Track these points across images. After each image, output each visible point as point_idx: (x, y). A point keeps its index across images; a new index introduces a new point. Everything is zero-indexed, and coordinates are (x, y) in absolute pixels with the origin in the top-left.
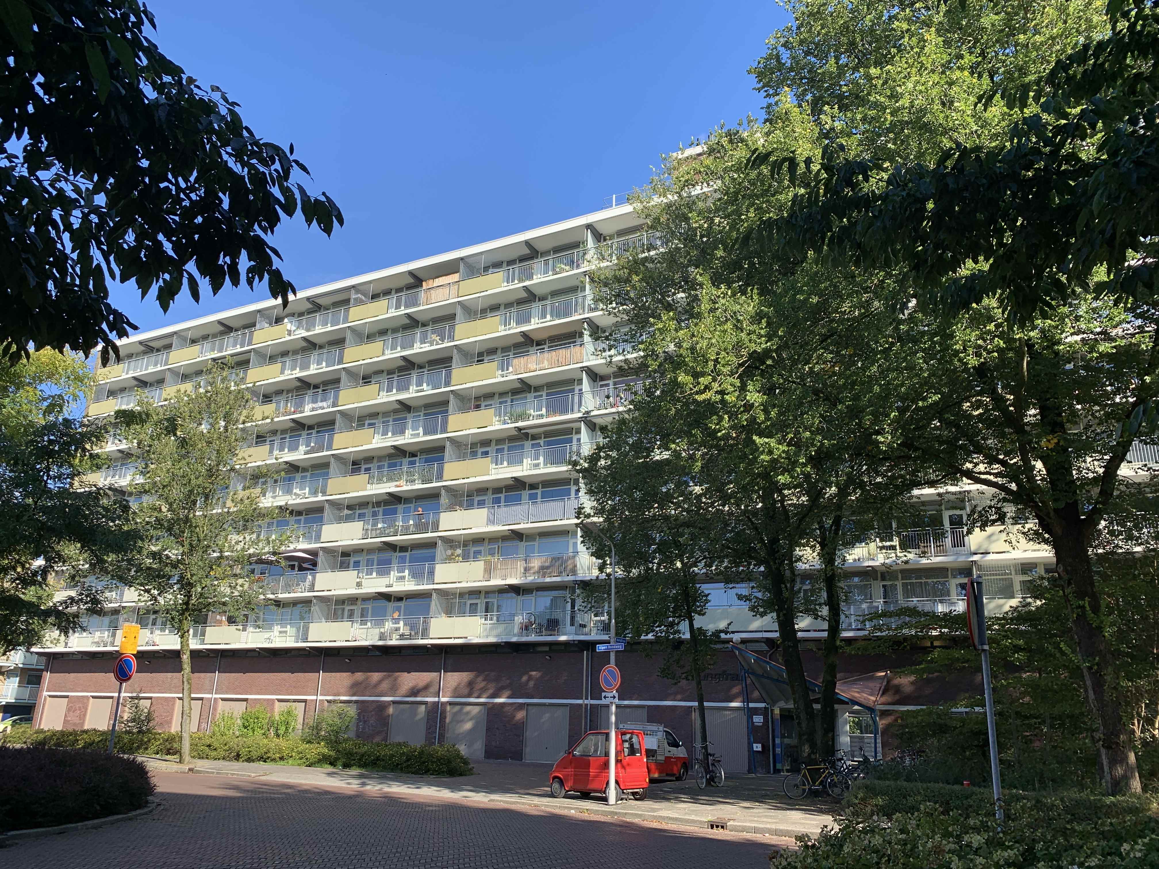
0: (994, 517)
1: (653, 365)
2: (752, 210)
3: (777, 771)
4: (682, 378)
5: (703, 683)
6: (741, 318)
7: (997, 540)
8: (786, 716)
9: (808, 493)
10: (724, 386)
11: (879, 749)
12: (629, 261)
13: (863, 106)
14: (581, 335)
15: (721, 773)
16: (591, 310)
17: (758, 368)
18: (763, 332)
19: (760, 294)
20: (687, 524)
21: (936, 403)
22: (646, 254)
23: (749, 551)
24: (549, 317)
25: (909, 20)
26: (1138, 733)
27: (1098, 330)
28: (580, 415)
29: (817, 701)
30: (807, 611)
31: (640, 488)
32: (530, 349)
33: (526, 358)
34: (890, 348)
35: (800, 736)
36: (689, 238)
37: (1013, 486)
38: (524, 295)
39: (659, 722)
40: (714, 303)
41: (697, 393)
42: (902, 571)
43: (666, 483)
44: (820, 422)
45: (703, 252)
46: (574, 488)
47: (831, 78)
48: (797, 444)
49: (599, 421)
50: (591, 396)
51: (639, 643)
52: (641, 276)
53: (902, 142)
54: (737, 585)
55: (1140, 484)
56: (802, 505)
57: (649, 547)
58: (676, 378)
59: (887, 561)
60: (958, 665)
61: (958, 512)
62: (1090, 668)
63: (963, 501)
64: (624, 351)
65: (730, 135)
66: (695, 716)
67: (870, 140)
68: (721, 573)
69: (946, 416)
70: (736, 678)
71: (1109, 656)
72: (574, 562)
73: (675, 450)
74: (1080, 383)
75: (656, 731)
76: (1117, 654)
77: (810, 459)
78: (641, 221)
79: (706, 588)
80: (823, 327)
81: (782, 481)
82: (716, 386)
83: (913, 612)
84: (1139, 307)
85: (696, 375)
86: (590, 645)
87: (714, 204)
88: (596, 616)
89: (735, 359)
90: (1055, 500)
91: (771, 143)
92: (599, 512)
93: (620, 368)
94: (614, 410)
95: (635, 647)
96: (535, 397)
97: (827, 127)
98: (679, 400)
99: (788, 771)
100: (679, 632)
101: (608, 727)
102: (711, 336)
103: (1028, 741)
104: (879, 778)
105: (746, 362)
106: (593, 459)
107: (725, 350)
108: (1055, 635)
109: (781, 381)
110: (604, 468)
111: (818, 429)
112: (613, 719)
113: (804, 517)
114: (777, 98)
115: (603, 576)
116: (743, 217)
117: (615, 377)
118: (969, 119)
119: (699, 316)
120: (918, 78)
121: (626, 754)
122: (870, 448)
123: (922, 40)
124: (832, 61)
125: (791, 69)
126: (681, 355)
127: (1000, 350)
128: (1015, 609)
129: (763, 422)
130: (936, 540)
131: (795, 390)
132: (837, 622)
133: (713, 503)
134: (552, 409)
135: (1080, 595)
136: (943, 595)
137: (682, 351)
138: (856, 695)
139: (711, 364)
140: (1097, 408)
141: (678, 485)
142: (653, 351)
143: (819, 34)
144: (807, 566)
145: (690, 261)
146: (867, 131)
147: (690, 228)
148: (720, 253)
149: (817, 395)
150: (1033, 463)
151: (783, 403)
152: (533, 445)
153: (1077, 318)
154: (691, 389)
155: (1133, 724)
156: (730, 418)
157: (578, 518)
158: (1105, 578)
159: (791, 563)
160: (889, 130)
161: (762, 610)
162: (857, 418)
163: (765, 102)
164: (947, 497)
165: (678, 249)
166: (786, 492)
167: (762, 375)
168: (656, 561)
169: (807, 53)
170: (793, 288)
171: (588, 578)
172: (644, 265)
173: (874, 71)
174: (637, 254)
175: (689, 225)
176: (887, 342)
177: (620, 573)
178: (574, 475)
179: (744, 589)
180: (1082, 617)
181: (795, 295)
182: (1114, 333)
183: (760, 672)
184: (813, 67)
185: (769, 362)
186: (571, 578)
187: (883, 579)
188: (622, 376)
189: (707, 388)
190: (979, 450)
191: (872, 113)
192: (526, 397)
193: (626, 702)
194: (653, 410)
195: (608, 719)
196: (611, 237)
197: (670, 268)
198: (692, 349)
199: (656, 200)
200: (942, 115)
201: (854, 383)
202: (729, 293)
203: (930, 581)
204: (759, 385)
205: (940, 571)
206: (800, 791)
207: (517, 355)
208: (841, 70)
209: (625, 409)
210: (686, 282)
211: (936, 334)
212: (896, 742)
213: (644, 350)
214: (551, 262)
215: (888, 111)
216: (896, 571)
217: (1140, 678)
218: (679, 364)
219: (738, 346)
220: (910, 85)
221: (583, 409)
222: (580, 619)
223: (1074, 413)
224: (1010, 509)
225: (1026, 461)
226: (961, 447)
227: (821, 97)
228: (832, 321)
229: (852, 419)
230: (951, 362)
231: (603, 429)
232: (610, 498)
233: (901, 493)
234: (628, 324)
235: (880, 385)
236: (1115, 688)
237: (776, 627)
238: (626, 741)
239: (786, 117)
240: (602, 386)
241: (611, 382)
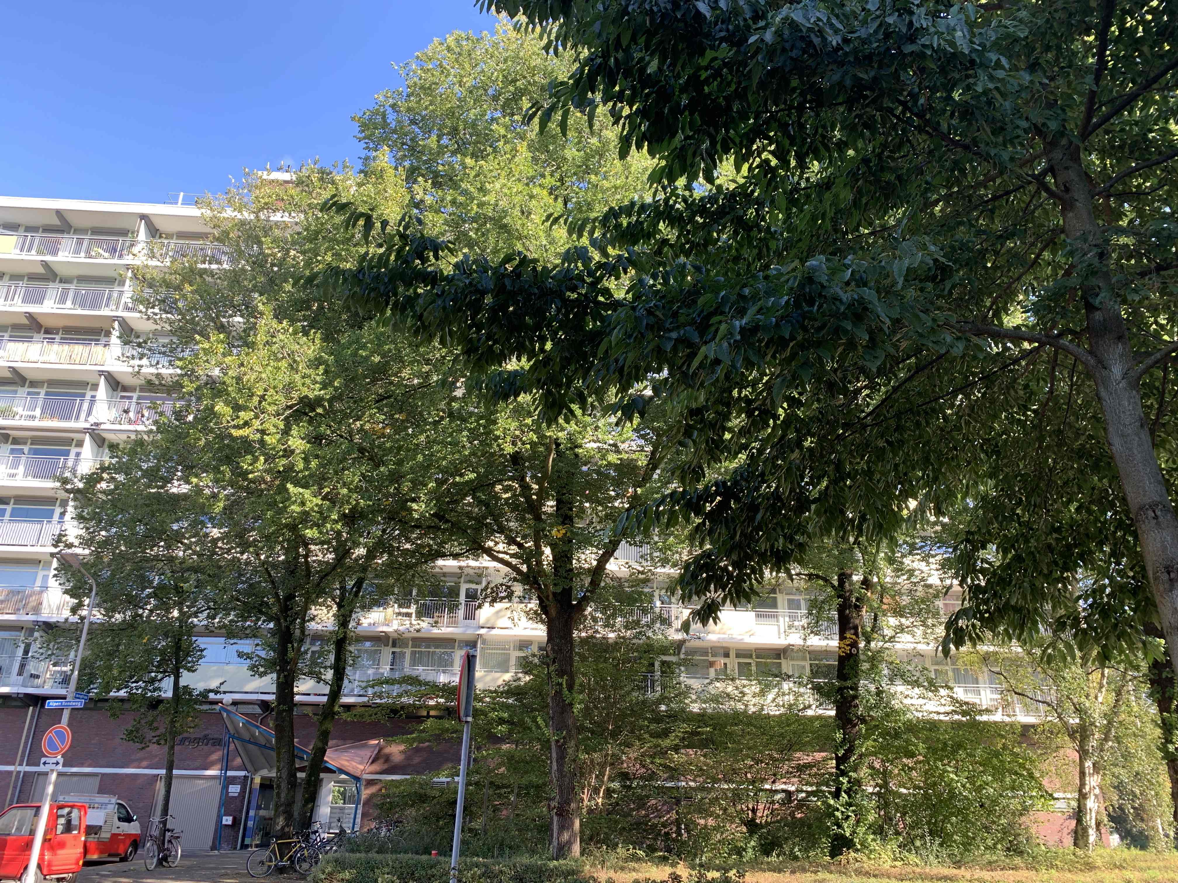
0: (502, 595)
1: (189, 387)
2: (329, 254)
3: (244, 847)
4: (220, 407)
5: (176, 748)
6: (298, 359)
7: (504, 616)
8: (266, 786)
9: (335, 550)
10: (266, 426)
11: (358, 820)
12: (184, 268)
13: (454, 189)
14: (108, 334)
15: (177, 852)
16: (127, 308)
17: (306, 414)
18: (318, 379)
19: (324, 340)
20: (195, 570)
21: (471, 481)
22: (206, 266)
23: (261, 605)
24: (69, 304)
25: (506, 127)
26: (586, 802)
27: (611, 442)
28: (87, 425)
29: (302, 770)
30: (311, 674)
31: (144, 521)
32: (35, 335)
33: (26, 344)
34: (439, 421)
35: (277, 806)
36: (259, 263)
37: (524, 568)
38: (41, 270)
39: (112, 793)
40: (273, 337)
41: (235, 427)
42: (414, 639)
43: (177, 521)
44: (360, 481)
45: (272, 281)
46: (58, 510)
47: (430, 154)
48: (332, 499)
49: (111, 437)
50: (106, 406)
51: (107, 700)
52: (195, 287)
53: (483, 234)
54: (239, 642)
55: (620, 579)
56: (327, 563)
57: (143, 590)
58: (213, 407)
59: (401, 628)
60: (446, 736)
61: (474, 586)
62: (557, 741)
63: (480, 576)
64: (158, 363)
65: (323, 173)
66: (160, 786)
67: (455, 223)
68: (224, 626)
69: (478, 494)
70: (218, 742)
71: (574, 732)
72: (39, 599)
73: (197, 485)
74: (589, 484)
75: (106, 804)
76: (581, 729)
77: (343, 517)
78: (207, 230)
79: (202, 642)
80: (381, 387)
81: (309, 535)
82: (256, 424)
83: (414, 681)
84: (643, 429)
85: (237, 408)
86: (38, 700)
87: (291, 236)
88: (55, 665)
89: (283, 400)
90: (555, 585)
91: (361, 194)
92: (86, 543)
93: (149, 382)
94: (132, 427)
95: (100, 705)
96: (29, 393)
97: (418, 197)
98: (212, 431)
99: (257, 846)
100: (159, 689)
101: (41, 799)
102: (261, 370)
103: (496, 810)
104: (352, 851)
105: (296, 405)
106: (92, 480)
107: (275, 387)
108: (536, 710)
109: (328, 432)
110: (104, 492)
111: (357, 487)
112: (50, 789)
113: (326, 575)
114: (374, 154)
115: (75, 619)
116: (319, 258)
117: (142, 390)
118: (541, 233)
119: (251, 345)
120: (505, 181)
121: (59, 832)
122: (404, 514)
123: (515, 150)
124: (434, 138)
125: (395, 131)
126: (224, 383)
127: (532, 443)
128: (507, 683)
129: (301, 471)
130: (451, 611)
131: (341, 444)
132: (340, 687)
133: (229, 550)
134: (49, 411)
135: (561, 673)
136: (445, 664)
137: (226, 379)
138: (346, 763)
139: (256, 399)
140: (600, 508)
141: (194, 524)
142: (193, 371)
143: (426, 108)
144: (320, 627)
145: (255, 286)
146: (454, 214)
147: (261, 253)
148: (288, 287)
149: (363, 453)
150: (543, 548)
151: (326, 454)
152: (12, 450)
153: (597, 428)
154: (228, 422)
155: (583, 793)
156: (266, 461)
157: (56, 546)
158: (583, 658)
159: (304, 621)
160: (474, 220)
161: (262, 669)
162: (397, 482)
163: (363, 154)
164: (466, 571)
165: (243, 270)
166: (312, 547)
167: (310, 422)
168: (149, 607)
169: (413, 122)
170: (357, 341)
171: (54, 620)
172: (201, 276)
173: (469, 161)
174: (196, 262)
175: (261, 249)
176: (438, 415)
177: (98, 616)
178: (62, 494)
179: (247, 646)
180: (559, 693)
181: (358, 349)
182: (622, 446)
183: (247, 736)
184: (415, 137)
185: (320, 410)
186: (31, 617)
187: (394, 645)
188: (150, 391)
189: (246, 424)
190: (502, 530)
191: (461, 199)
192: (16, 392)
193: (75, 770)
194: (179, 436)
195: (44, 788)
196: (169, 236)
197: (231, 288)
198: (239, 379)
199: (229, 213)
200: (520, 222)
201: (400, 448)
202: (291, 330)
203: (437, 650)
204: (303, 430)
205: (448, 642)
206: (265, 868)
207: (13, 339)
208: (441, 150)
209: (145, 429)
210: (247, 307)
211: (481, 418)
212: (376, 812)
213: (181, 368)
214: (86, 243)
215: (475, 202)
216: (407, 639)
217: (595, 751)
218: (220, 391)
219: (289, 387)
220: (498, 186)
221: (92, 420)
222: (31, 667)
223: (582, 510)
224: (518, 589)
225: (538, 546)
226: (486, 525)
227: (418, 168)
228: (391, 383)
229: (392, 482)
230: (490, 446)
231: (113, 447)
232: (104, 529)
233: (426, 562)
234: (168, 335)
235: (424, 455)
236: (574, 760)
237: (274, 688)
238: (63, 816)
239: (380, 175)
240: (123, 397)
241: (135, 395)
